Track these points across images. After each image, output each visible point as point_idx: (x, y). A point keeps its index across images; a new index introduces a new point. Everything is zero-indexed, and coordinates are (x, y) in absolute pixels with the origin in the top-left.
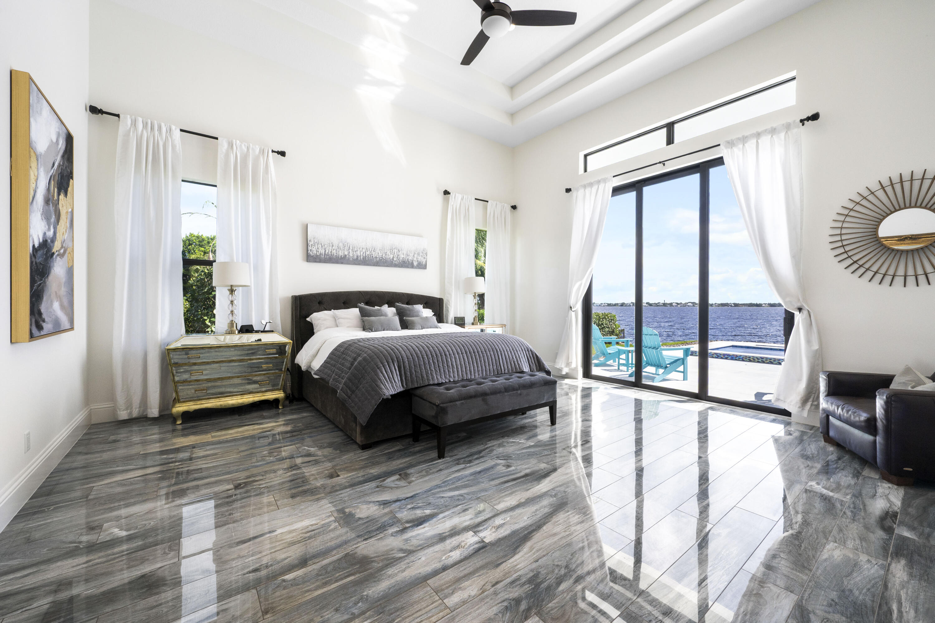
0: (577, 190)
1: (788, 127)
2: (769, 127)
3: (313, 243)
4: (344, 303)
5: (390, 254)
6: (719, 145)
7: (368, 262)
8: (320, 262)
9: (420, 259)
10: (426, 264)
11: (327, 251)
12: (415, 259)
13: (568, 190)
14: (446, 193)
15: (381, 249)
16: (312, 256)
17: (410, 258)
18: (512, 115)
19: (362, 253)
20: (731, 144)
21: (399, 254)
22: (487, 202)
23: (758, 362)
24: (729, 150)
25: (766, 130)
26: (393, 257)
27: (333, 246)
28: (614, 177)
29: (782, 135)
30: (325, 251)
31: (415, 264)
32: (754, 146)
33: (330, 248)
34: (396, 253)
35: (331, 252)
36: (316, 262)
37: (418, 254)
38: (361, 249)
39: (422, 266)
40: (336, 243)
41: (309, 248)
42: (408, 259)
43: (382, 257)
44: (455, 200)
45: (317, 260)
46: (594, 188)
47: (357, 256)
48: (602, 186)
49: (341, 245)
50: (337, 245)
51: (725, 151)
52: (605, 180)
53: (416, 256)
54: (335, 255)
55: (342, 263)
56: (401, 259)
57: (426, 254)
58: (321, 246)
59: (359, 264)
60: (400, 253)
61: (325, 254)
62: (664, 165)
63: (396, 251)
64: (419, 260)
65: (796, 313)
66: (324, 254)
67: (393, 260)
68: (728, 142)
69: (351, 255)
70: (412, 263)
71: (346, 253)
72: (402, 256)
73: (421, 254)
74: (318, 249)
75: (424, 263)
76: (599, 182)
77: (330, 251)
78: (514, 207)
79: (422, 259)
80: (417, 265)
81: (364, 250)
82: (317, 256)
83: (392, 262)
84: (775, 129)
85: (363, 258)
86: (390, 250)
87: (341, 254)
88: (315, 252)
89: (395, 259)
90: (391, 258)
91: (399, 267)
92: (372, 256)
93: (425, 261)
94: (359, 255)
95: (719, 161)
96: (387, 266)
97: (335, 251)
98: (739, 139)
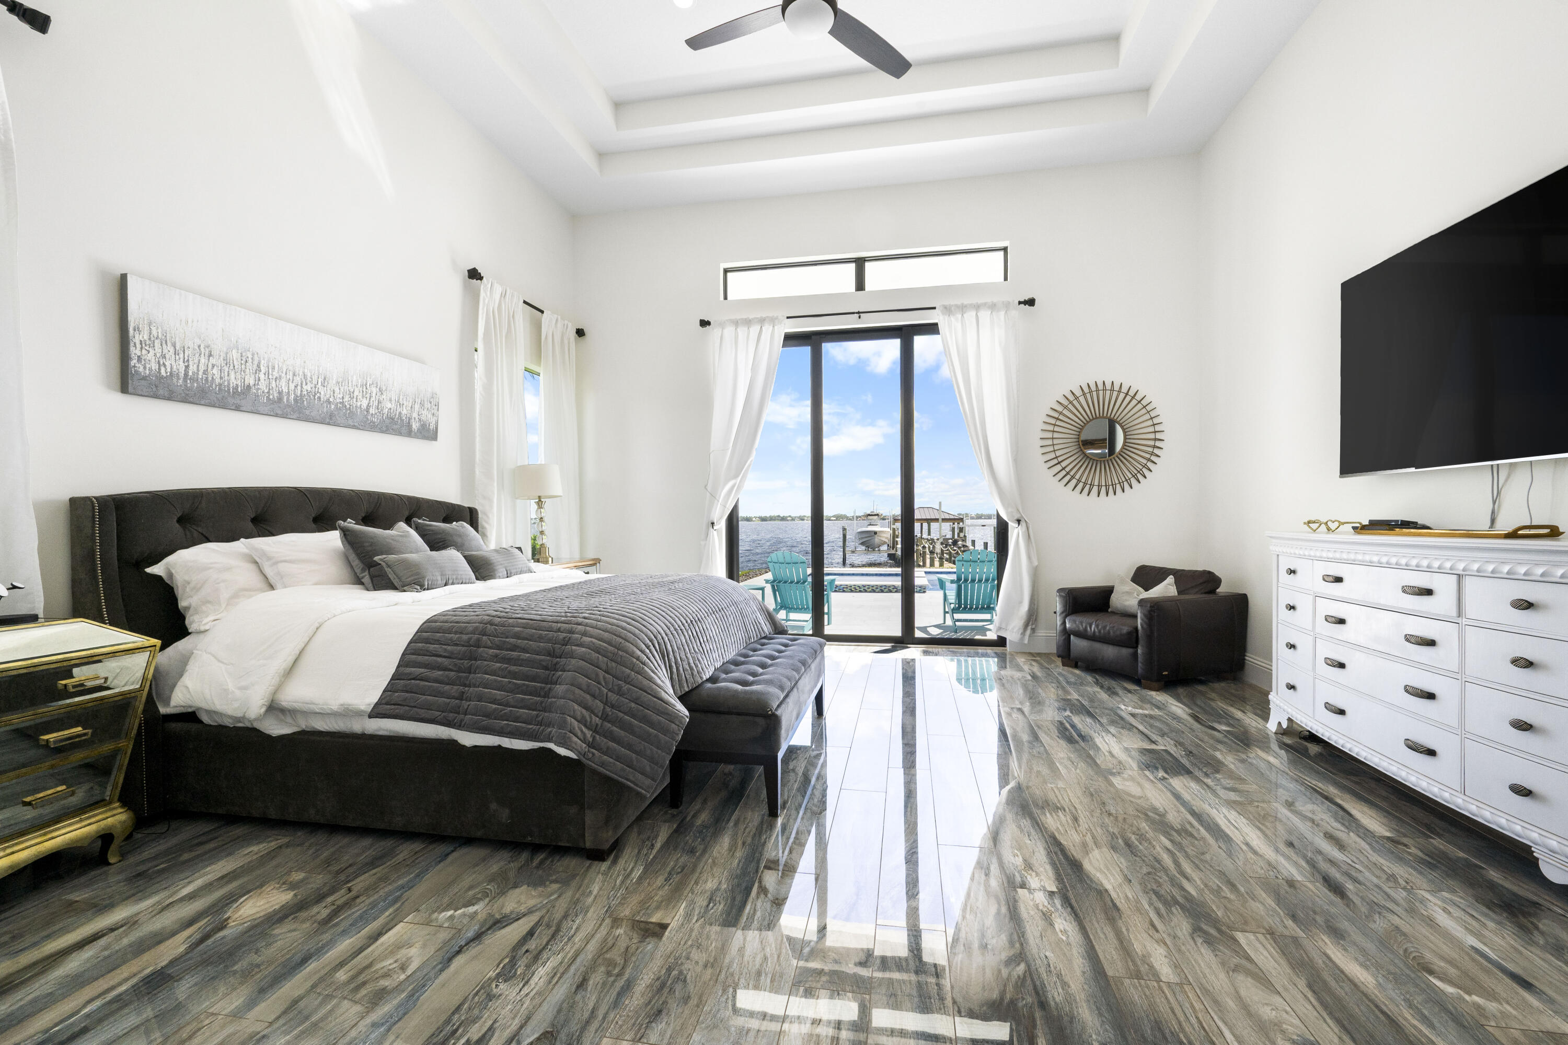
0: (722, 325)
1: (1007, 306)
2: (989, 300)
3: (146, 337)
4: (255, 520)
5: (360, 397)
6: (934, 308)
7: (307, 412)
8: (169, 398)
9: (427, 416)
10: (437, 428)
11: (193, 368)
12: (415, 415)
13: (704, 323)
14: (474, 274)
15: (340, 380)
16: (144, 378)
17: (405, 412)
18: (603, 155)
19: (292, 386)
20: (948, 310)
21: (381, 399)
22: (542, 312)
23: (860, 591)
24: (946, 317)
25: (985, 304)
26: (368, 406)
27: (210, 355)
28: (788, 318)
29: (1002, 313)
30: (187, 367)
31: (415, 426)
32: (974, 320)
33: (203, 361)
34: (374, 395)
35: (205, 372)
36: (156, 396)
37: (422, 404)
38: (290, 376)
39: (429, 433)
40: (219, 347)
41: (134, 351)
42: (400, 413)
43: (342, 403)
44: (488, 292)
45: (161, 392)
46: (755, 329)
47: (280, 393)
48: (767, 329)
49: (235, 354)
50: (223, 355)
51: (941, 317)
52: (773, 321)
53: (417, 407)
54: (218, 381)
55: (238, 408)
56: (386, 411)
57: (437, 405)
58: (172, 350)
59: (284, 416)
60: (384, 397)
61: (186, 374)
62: (860, 317)
63: (374, 390)
64: (424, 418)
65: (1012, 525)
66: (182, 375)
67: (367, 411)
68: (945, 307)
69: (263, 386)
70: (409, 425)
71: (250, 380)
72: (389, 406)
73: (427, 405)
74: (164, 357)
75: (432, 427)
76: (762, 321)
77: (202, 368)
78: (580, 333)
79: (430, 416)
80: (418, 430)
81: (298, 380)
82: (159, 377)
83: (366, 416)
84: (995, 305)
85: (296, 400)
86: (362, 386)
87: (234, 380)
88: (155, 367)
89: (372, 411)
90: (364, 406)
91: (382, 432)
92: (319, 398)
93: (434, 422)
94: (285, 390)
95: (932, 329)
96: (354, 427)
97: (215, 371)
98: (957, 306)
